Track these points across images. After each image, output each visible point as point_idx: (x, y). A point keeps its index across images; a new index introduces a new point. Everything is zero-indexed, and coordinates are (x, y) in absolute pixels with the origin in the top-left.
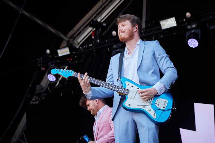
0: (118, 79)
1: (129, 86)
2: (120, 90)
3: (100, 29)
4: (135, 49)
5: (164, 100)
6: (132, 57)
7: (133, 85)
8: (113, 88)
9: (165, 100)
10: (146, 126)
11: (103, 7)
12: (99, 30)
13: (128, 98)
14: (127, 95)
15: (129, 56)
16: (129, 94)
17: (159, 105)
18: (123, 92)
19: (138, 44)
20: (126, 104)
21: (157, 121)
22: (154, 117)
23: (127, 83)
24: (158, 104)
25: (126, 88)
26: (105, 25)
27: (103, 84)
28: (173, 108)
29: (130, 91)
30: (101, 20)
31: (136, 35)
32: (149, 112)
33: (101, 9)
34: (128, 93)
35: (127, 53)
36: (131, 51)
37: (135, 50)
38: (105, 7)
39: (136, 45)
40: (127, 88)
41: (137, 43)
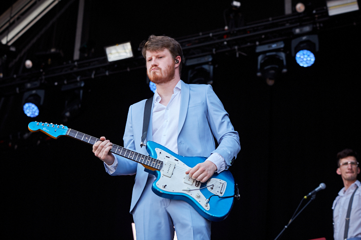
0: (142, 143)
1: (161, 156)
2: (148, 162)
3: (5, 56)
4: (173, 95)
5: (220, 182)
6: (167, 109)
7: (169, 155)
8: (135, 157)
9: (223, 182)
10: (190, 224)
11: (12, 21)
12: (3, 58)
13: (162, 175)
14: (159, 170)
15: (162, 106)
16: (163, 169)
17: (212, 189)
18: (153, 165)
19: (177, 88)
20: (159, 184)
21: (211, 215)
22: (207, 208)
23: (158, 150)
24: (211, 187)
25: (157, 159)
26: (13, 49)
27: (119, 150)
28: (235, 194)
29: (164, 165)
30: (8, 42)
31: (177, 72)
32: (198, 200)
33: (7, 25)
34: (161, 166)
35: (159, 101)
36: (165, 98)
37: (172, 97)
38: (14, 22)
39: (174, 90)
40: (159, 158)
41: (176, 86)
